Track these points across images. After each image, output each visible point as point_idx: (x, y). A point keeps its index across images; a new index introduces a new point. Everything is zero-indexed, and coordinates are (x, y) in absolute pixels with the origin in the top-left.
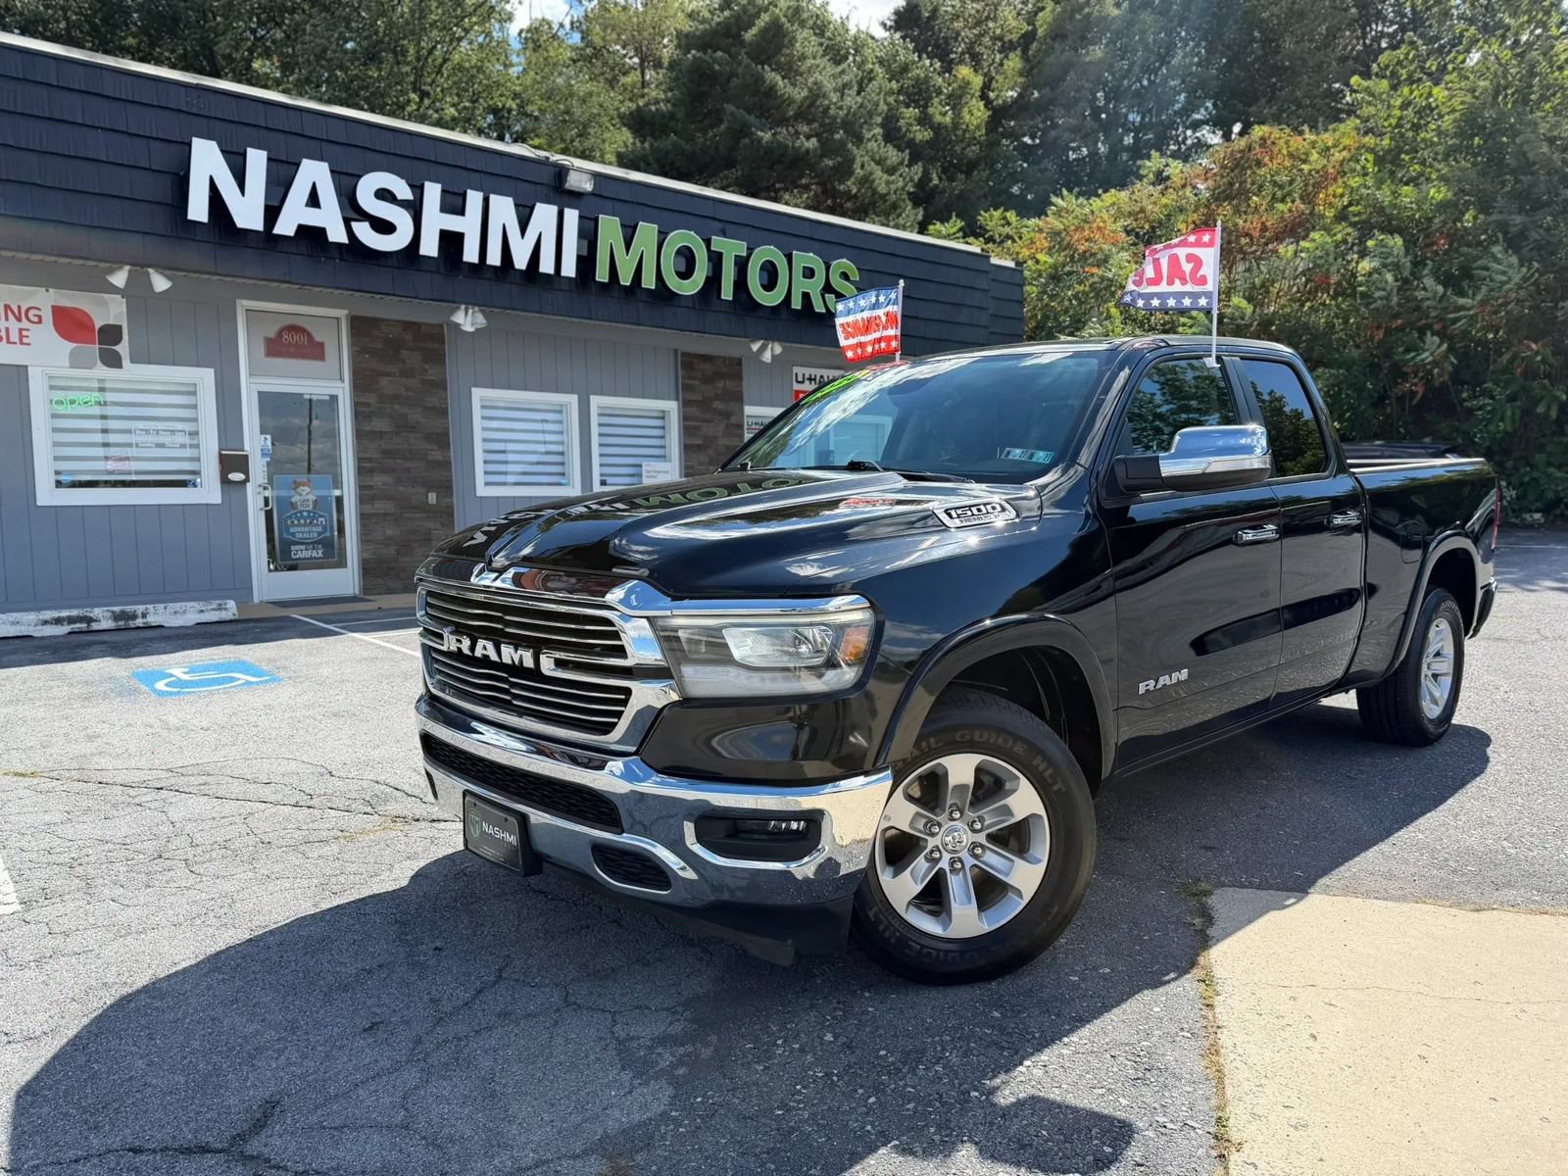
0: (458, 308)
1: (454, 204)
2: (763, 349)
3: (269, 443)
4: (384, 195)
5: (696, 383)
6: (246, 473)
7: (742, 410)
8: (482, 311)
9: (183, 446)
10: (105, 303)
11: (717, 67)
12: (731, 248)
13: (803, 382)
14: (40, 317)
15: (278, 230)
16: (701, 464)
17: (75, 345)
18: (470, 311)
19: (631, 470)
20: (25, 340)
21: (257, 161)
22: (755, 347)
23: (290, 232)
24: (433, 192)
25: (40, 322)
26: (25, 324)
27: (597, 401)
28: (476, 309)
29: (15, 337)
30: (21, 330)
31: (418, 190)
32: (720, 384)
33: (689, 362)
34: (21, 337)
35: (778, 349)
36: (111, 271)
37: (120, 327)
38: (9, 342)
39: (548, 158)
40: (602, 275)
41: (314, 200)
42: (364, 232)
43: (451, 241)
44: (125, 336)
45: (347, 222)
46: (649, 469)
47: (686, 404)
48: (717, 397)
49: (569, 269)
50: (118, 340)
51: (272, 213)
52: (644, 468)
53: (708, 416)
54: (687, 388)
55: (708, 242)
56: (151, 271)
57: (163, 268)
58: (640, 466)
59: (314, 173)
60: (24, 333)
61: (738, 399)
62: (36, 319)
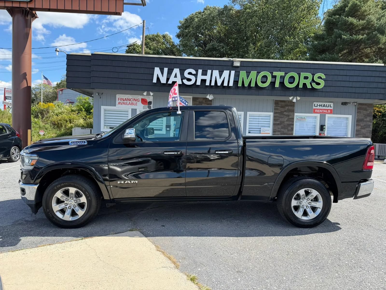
0: (208, 95)
1: (205, 74)
2: (293, 99)
3: (175, 123)
4: (190, 73)
5: (279, 108)
6: (170, 129)
7: (294, 115)
8: (213, 95)
9: (160, 123)
10: (149, 98)
11: (334, 20)
12: (278, 74)
13: (317, 106)
14: (139, 100)
15: (169, 83)
16: (278, 128)
17: (144, 105)
18: (210, 95)
19: (258, 130)
20: (136, 105)
21: (166, 70)
22: (291, 98)
23: (171, 83)
24: (200, 71)
25: (139, 101)
26: (137, 102)
27: (249, 113)
28: (212, 95)
29: (135, 104)
30: (136, 103)
31: (197, 71)
32: (287, 108)
33: (277, 103)
34: (136, 104)
35: (299, 98)
36: (144, 93)
37: (151, 102)
38: (134, 105)
39: (230, 60)
40: (240, 85)
41: (176, 76)
42: (185, 81)
43: (203, 81)
44: (152, 103)
45: (182, 80)
46: (263, 129)
47: (275, 113)
48: (285, 111)
49: (231, 84)
50: (151, 104)
51: (168, 79)
52: (262, 129)
53: (282, 116)
54: (275, 109)
55: (272, 73)
56: (150, 92)
57: (152, 91)
58: (261, 128)
59: (176, 71)
60: (137, 103)
61: (293, 111)
62: (138, 101)
